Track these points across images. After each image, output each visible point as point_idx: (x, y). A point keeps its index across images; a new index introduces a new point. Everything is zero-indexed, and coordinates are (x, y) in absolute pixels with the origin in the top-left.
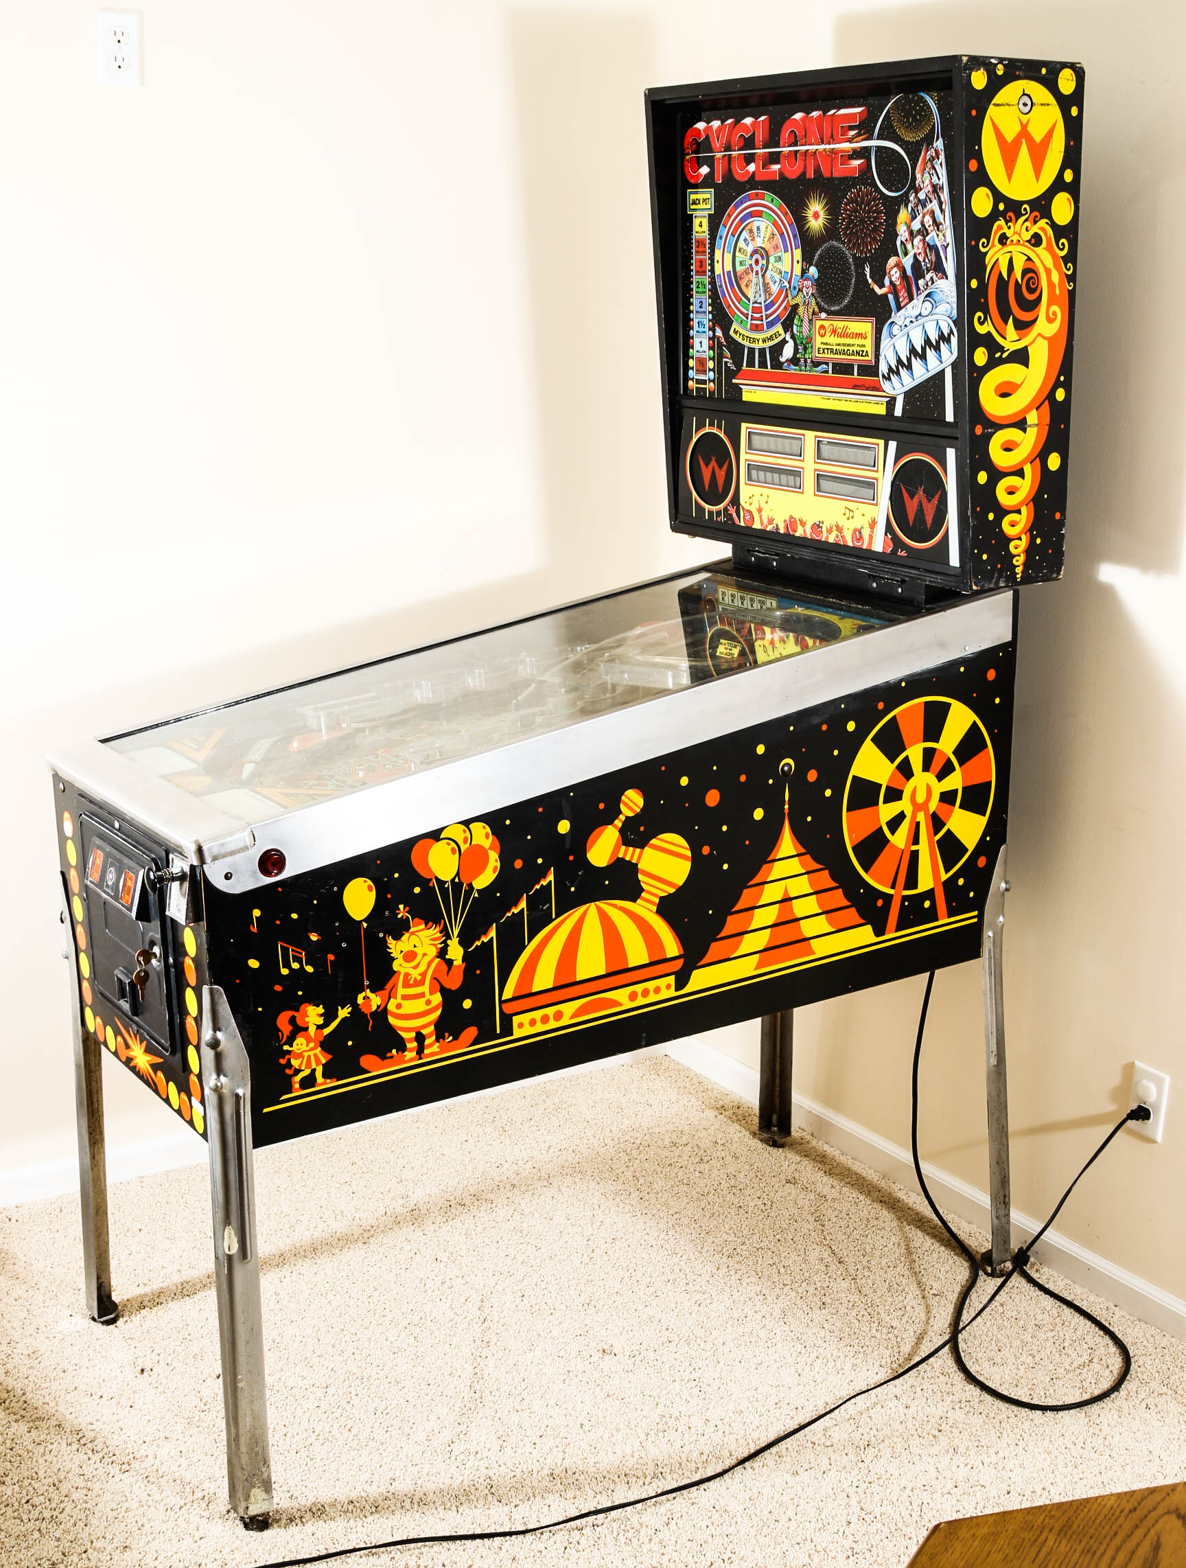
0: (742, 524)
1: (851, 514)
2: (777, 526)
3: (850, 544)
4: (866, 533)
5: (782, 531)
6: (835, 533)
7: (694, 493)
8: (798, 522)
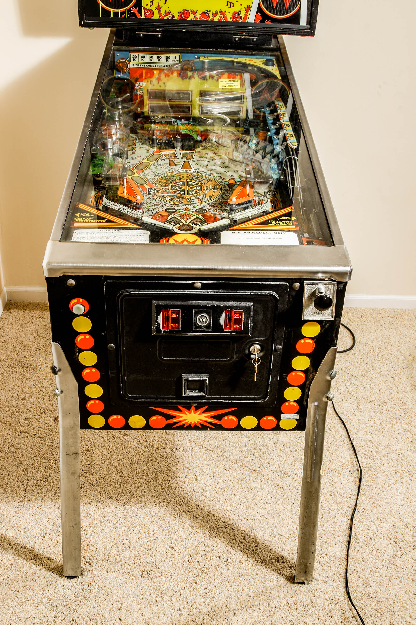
0: (143, 17)
1: (232, 5)
2: (173, 15)
3: (230, 20)
4: (243, 14)
5: (177, 17)
6: (219, 15)
7: (100, 3)
8: (190, 12)
